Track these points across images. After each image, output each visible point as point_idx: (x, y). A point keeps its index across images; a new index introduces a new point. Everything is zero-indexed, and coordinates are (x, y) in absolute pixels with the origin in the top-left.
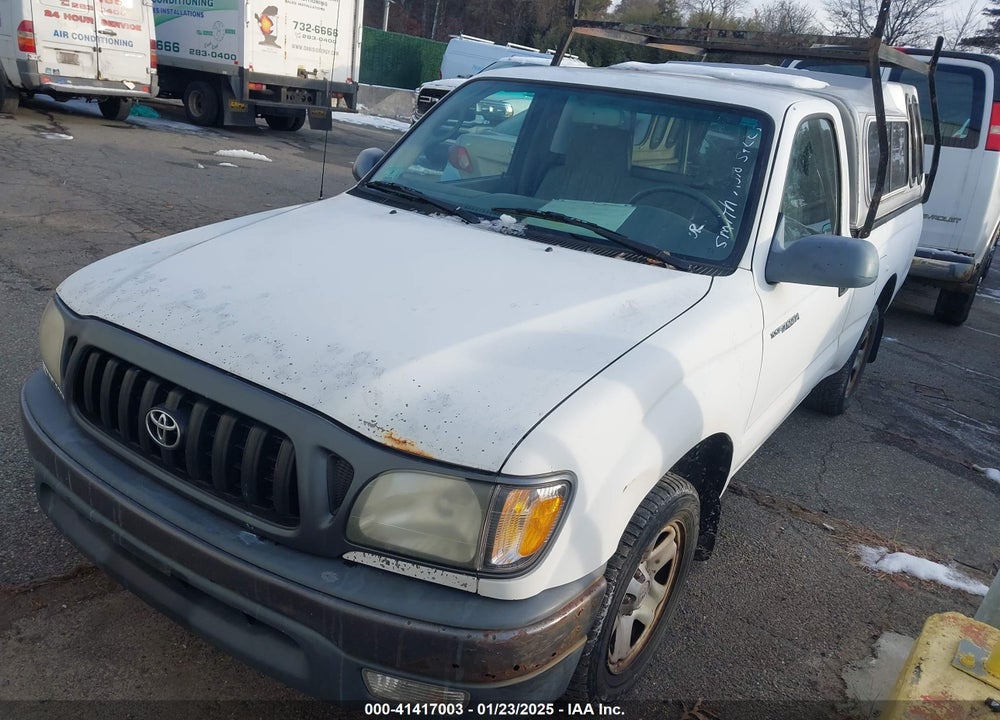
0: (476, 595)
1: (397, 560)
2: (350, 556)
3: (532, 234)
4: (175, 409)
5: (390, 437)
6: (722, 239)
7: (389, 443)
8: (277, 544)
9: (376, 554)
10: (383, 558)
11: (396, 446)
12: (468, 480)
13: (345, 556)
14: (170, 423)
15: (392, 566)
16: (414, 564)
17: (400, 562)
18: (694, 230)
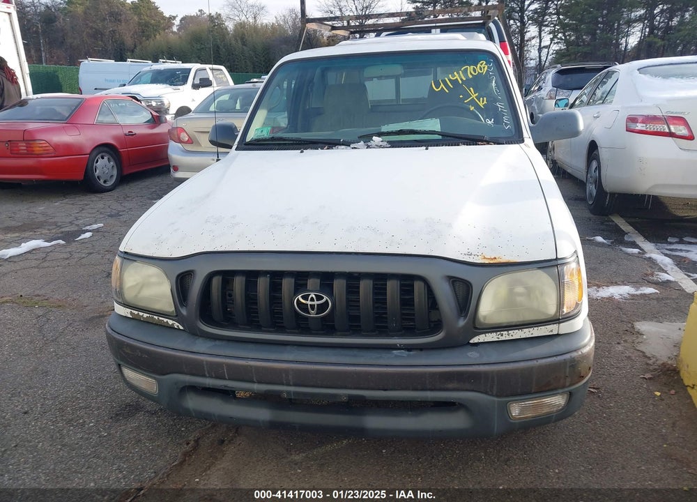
0: (558, 335)
1: (508, 331)
2: (475, 340)
3: (394, 145)
4: (318, 288)
5: (485, 258)
6: (506, 124)
7: (487, 262)
8: (421, 350)
9: (493, 332)
10: (498, 333)
11: (492, 262)
12: (539, 268)
13: (471, 342)
14: (319, 298)
15: (505, 336)
16: (518, 329)
17: (510, 332)
18: (489, 122)
